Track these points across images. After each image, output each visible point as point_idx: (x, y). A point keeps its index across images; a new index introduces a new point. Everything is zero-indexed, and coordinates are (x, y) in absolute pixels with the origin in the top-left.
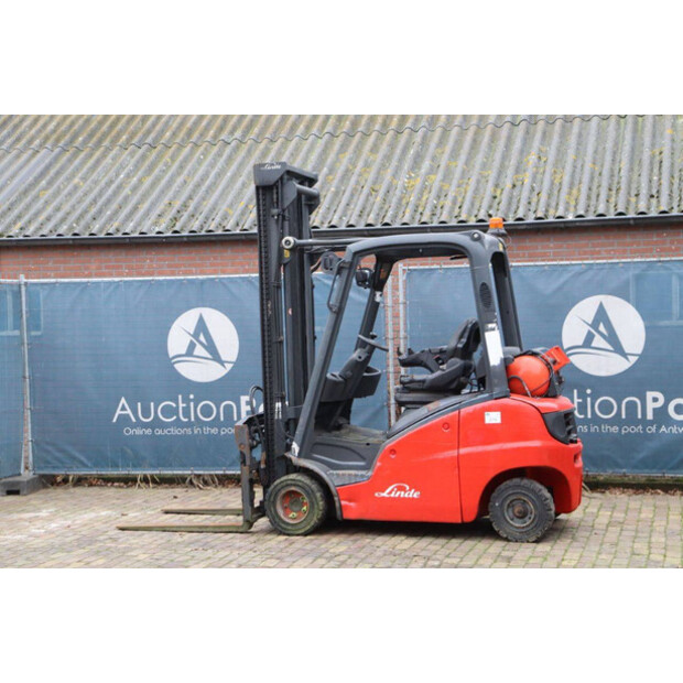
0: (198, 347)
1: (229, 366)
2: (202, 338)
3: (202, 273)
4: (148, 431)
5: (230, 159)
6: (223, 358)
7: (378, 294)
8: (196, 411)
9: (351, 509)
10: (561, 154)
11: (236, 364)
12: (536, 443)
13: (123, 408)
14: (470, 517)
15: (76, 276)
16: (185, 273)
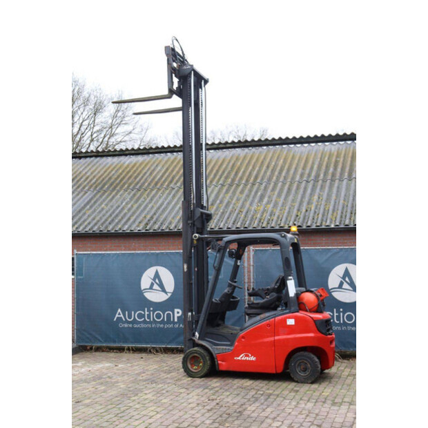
0: (155, 284)
1: (169, 295)
2: (157, 281)
3: (159, 250)
4: (131, 325)
5: (174, 196)
6: (167, 291)
7: (239, 261)
8: (153, 316)
9: (223, 365)
10: (329, 196)
11: (173, 294)
12: (312, 335)
13: (119, 314)
14: (280, 370)
15: (101, 250)
16: (151, 250)
